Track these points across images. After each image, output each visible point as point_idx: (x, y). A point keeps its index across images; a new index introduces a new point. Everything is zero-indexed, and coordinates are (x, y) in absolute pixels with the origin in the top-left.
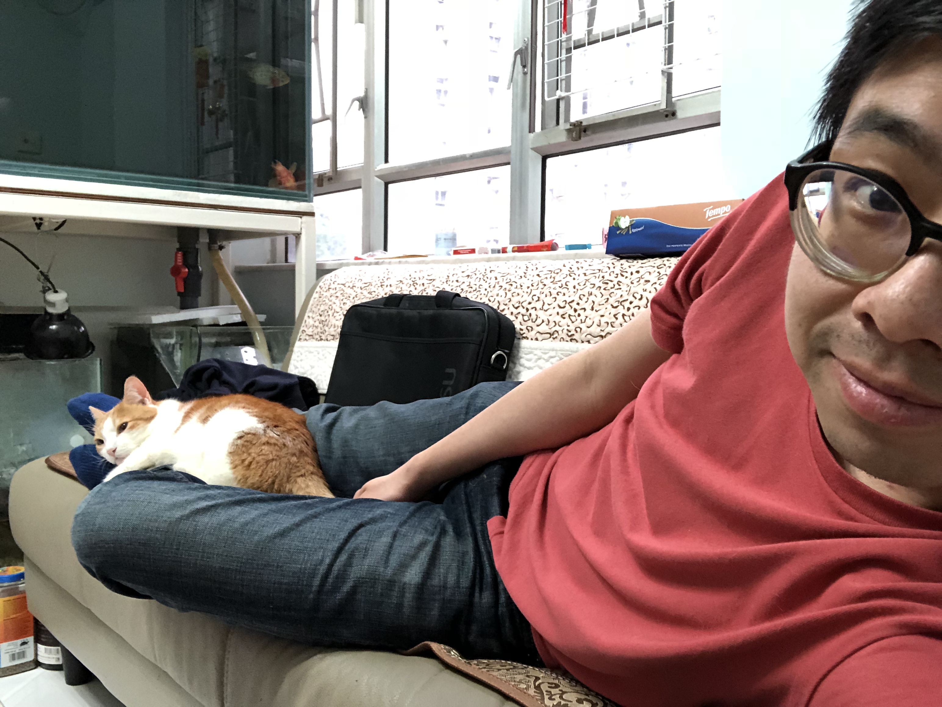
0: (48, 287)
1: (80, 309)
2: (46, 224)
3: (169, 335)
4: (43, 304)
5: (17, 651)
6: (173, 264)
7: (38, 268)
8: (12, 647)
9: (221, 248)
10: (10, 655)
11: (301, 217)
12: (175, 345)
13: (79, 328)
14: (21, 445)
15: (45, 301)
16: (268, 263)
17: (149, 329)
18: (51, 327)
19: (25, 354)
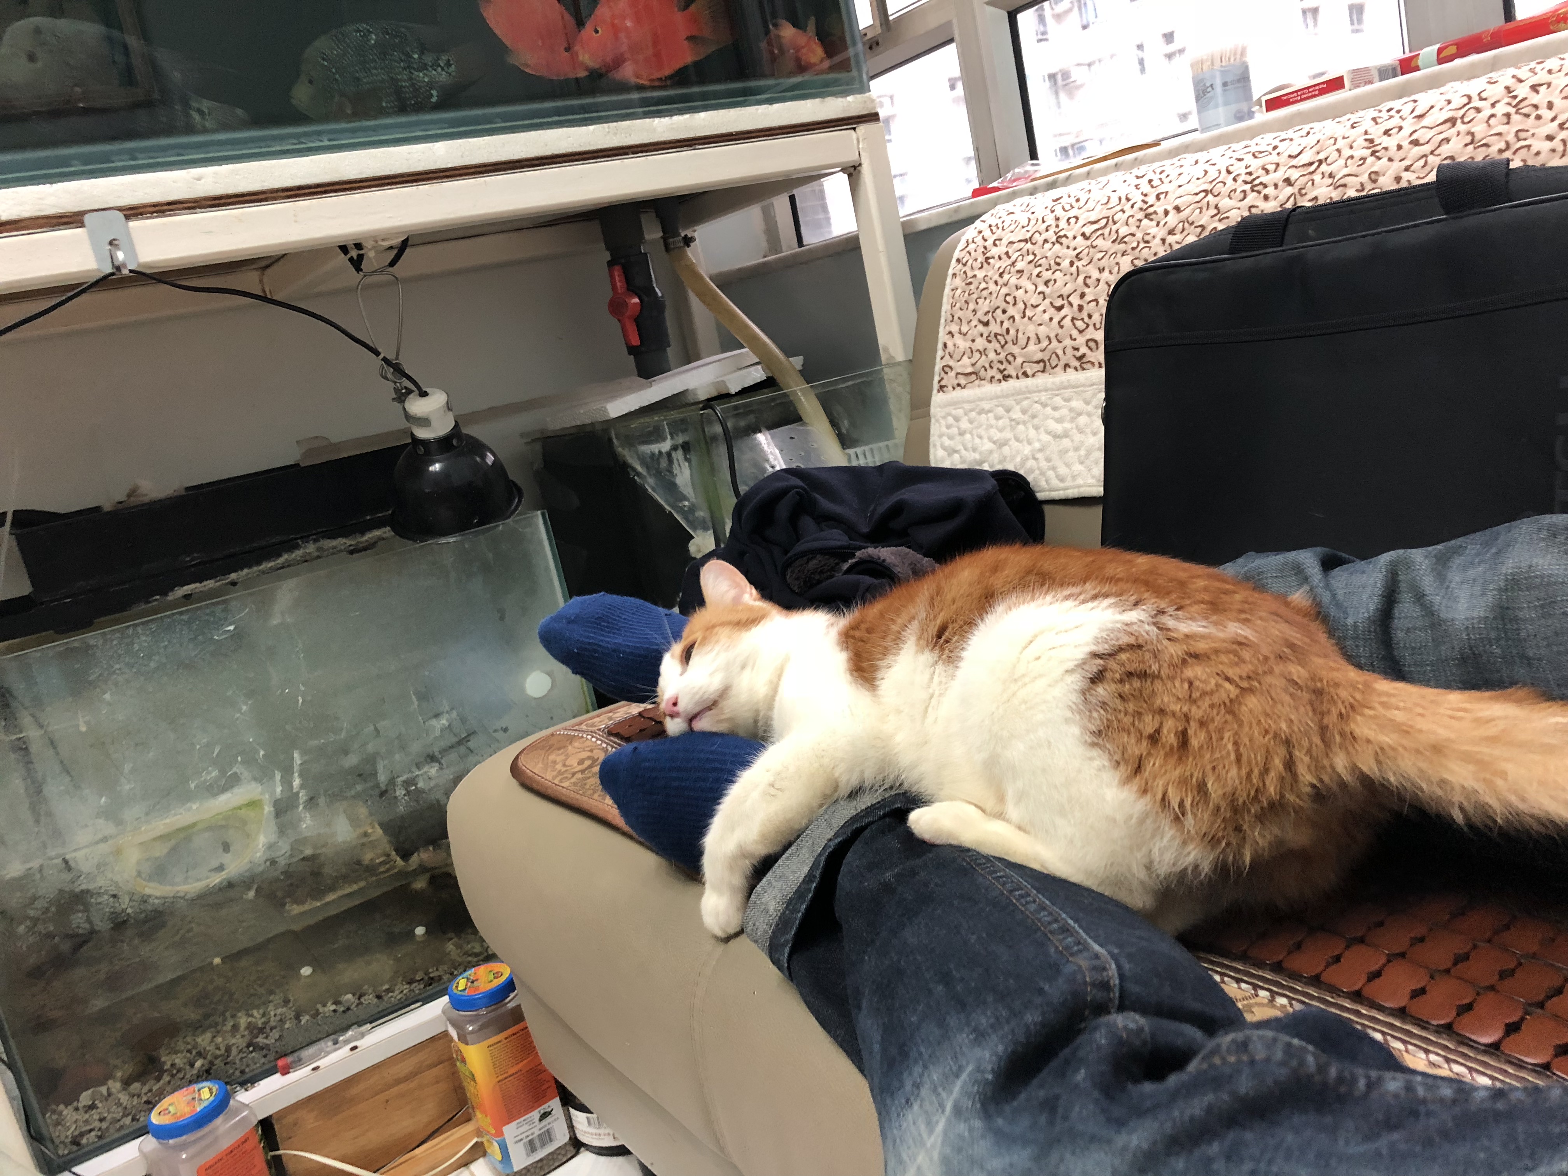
0: (406, 388)
1: (475, 417)
2: (372, 254)
3: (656, 435)
4: (404, 424)
5: (537, 1132)
6: (610, 294)
7: (377, 353)
8: (526, 1127)
9: (688, 241)
10: (525, 1144)
11: (854, 129)
12: (674, 454)
13: (483, 457)
14: (437, 716)
15: (408, 417)
16: (765, 257)
17: (606, 431)
18: (431, 468)
19: (393, 530)
